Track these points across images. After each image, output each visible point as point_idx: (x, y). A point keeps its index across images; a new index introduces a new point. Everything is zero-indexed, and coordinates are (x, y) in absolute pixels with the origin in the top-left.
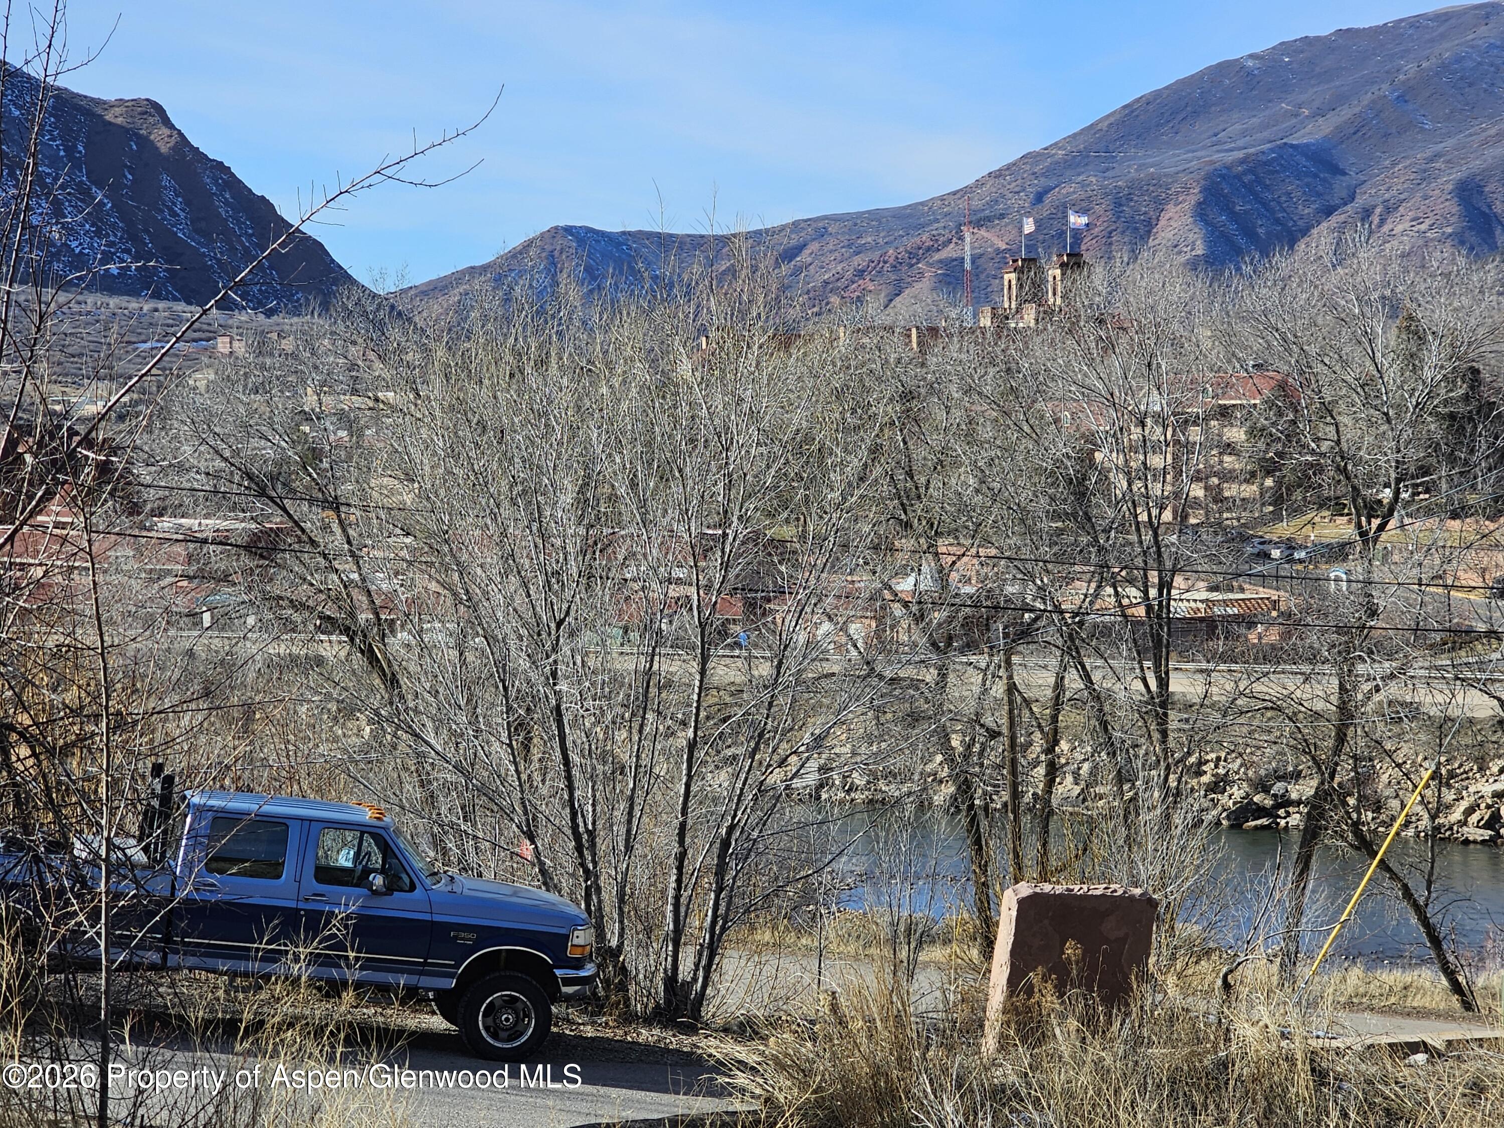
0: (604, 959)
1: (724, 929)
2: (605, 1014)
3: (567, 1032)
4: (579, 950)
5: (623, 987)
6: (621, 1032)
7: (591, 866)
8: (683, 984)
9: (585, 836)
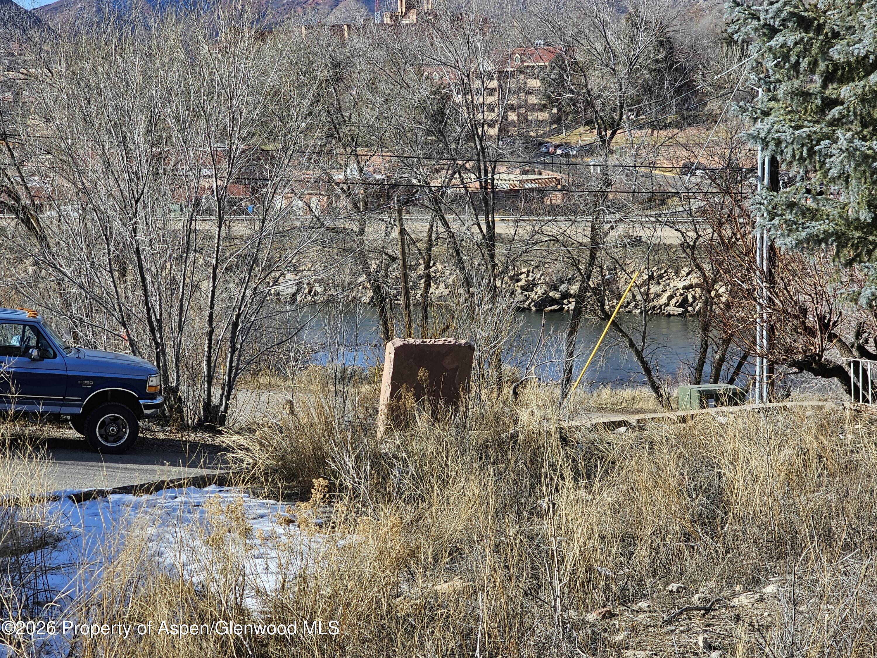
0: (169, 394)
1: (236, 374)
2: (169, 426)
3: (148, 436)
4: (154, 388)
5: (180, 410)
6: (179, 435)
7: (159, 341)
8: (214, 407)
9: (155, 323)
